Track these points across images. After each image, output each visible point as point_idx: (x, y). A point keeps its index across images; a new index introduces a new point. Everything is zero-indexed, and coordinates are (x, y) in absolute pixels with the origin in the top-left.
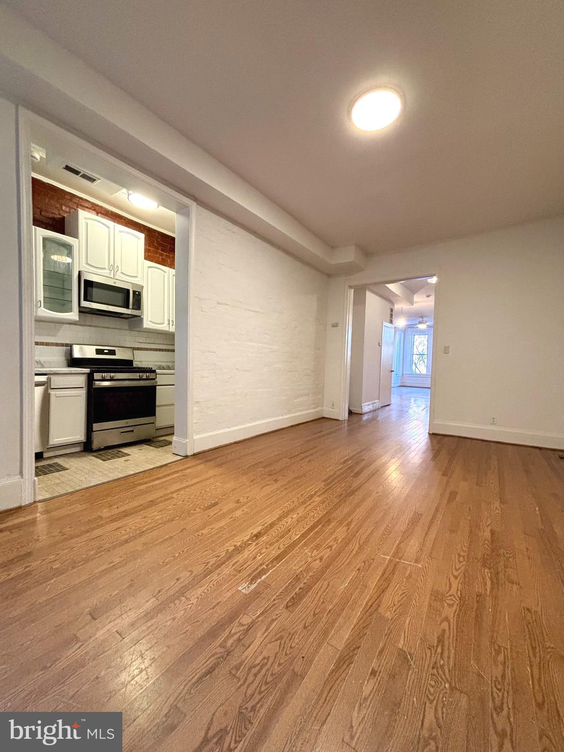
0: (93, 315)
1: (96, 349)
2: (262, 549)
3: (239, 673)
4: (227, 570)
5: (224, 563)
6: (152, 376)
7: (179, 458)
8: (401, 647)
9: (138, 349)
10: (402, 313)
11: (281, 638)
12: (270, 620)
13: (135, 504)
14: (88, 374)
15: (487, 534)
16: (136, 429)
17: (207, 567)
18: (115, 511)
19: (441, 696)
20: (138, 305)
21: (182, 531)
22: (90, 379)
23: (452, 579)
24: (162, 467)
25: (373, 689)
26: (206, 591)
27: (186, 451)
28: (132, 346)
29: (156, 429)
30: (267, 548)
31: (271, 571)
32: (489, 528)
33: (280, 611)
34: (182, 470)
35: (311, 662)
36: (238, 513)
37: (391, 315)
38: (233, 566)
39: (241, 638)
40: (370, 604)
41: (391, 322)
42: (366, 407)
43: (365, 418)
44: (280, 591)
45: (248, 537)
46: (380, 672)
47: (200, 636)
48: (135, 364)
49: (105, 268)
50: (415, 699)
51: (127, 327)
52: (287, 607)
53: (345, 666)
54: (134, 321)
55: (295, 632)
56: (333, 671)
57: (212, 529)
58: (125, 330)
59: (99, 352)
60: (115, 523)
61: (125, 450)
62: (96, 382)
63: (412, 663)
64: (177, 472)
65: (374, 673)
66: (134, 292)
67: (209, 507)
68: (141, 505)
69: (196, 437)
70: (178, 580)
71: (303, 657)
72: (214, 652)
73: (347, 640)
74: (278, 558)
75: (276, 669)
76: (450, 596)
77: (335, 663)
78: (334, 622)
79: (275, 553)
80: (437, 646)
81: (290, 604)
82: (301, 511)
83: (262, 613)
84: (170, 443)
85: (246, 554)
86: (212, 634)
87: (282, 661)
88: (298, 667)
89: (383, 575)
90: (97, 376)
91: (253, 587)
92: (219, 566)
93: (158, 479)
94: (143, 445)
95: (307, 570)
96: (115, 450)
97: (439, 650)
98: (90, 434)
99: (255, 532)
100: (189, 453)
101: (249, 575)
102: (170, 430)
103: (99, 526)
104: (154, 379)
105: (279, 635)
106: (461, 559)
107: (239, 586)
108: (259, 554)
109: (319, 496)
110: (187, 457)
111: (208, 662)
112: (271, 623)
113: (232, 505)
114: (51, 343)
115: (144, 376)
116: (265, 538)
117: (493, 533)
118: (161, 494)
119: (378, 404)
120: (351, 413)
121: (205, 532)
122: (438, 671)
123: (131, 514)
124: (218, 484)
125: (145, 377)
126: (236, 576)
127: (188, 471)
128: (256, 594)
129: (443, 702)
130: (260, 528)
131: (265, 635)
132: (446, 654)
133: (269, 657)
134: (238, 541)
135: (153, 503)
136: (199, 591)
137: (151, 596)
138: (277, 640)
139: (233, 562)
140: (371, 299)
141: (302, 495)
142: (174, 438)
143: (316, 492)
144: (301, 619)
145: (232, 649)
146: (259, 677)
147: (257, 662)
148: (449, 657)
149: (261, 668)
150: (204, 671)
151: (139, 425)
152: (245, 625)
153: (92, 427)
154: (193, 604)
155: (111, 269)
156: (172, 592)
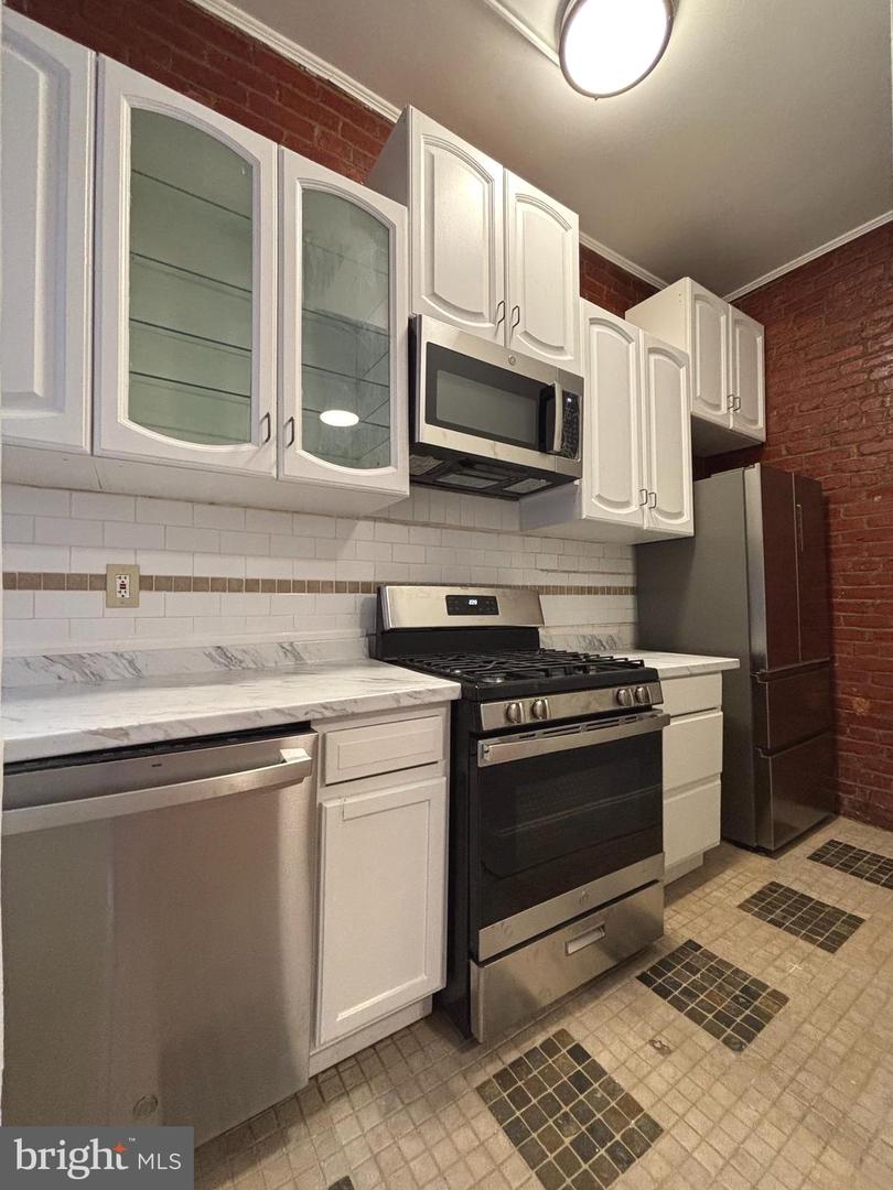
1: (448, 598)
14: (454, 703)
20: (573, 438)
28: (536, 584)
48: (544, 641)
49: (481, 314)
59: (456, 605)
62: (486, 743)
66: (565, 396)
90: (489, 713)
114: (325, 583)
115: (631, 695)
151: (616, 901)
155: (500, 317)
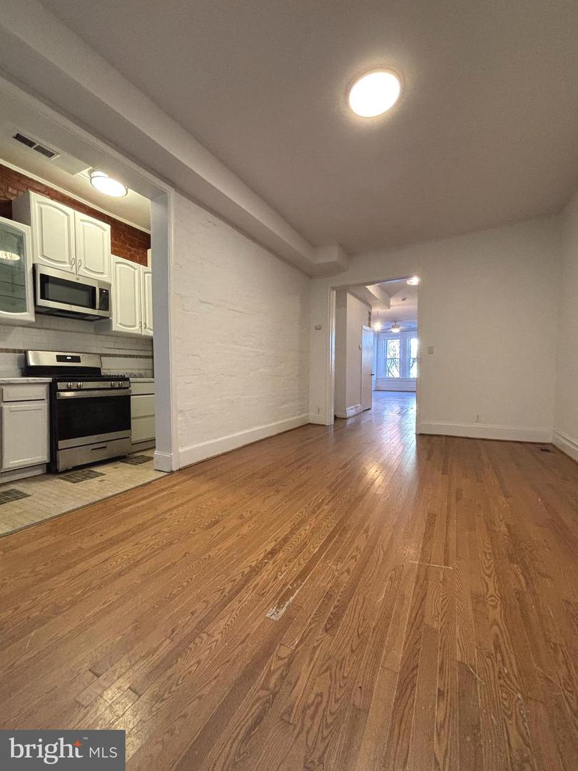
0: (51, 317)
1: (57, 356)
2: (281, 567)
3: (292, 718)
4: (247, 596)
5: (242, 587)
6: (125, 384)
7: (162, 474)
8: (460, 660)
9: (106, 355)
10: (378, 317)
11: (329, 668)
12: (311, 647)
13: (122, 529)
14: (50, 383)
15: (504, 529)
16: (109, 445)
17: (224, 594)
18: (98, 540)
19: (517, 710)
20: (106, 304)
21: (185, 556)
22: (53, 389)
23: (486, 578)
24: (145, 485)
25: (446, 713)
26: (229, 623)
27: (171, 466)
28: (100, 352)
29: (132, 444)
30: (286, 566)
31: (297, 591)
32: (503, 522)
33: (320, 637)
34: (170, 487)
35: (371, 691)
36: (245, 530)
37: (370, 319)
38: (253, 590)
39: (284, 675)
40: (413, 615)
41: (369, 325)
42: (350, 411)
43: (349, 422)
44: (314, 612)
45: (262, 555)
46: (448, 692)
47: (234, 679)
48: (103, 372)
49: (65, 262)
50: (493, 717)
51: (92, 331)
52: (327, 630)
53: (409, 690)
54: (102, 323)
55: (343, 659)
56: (397, 699)
57: (219, 550)
58: (91, 333)
59: (60, 358)
60: (101, 555)
61: (98, 470)
62: (61, 393)
63: (477, 676)
64: (163, 490)
65: (441, 694)
66: (101, 290)
67: (209, 527)
68: (129, 531)
69: (181, 450)
70: (192, 613)
71: (360, 688)
72: (257, 696)
73: (402, 659)
74: (302, 575)
75: (334, 707)
76: (491, 596)
77: (398, 688)
78: (382, 641)
79: (297, 570)
80: (496, 653)
81: (329, 626)
82: (313, 522)
83: (301, 641)
84: (150, 459)
85: (264, 575)
86: (249, 675)
87: (338, 696)
88: (358, 700)
89: (417, 583)
90: (61, 385)
91: (282, 611)
92: (238, 592)
93: (144, 499)
94: (118, 462)
95: (337, 585)
96: (86, 471)
97: (499, 658)
98: (54, 453)
99: (269, 549)
100: (174, 469)
101: (275, 598)
102: (150, 444)
103: (82, 560)
104: (127, 388)
105: (327, 665)
106: (489, 557)
107: (267, 613)
108: (279, 574)
109: (327, 504)
110: (172, 472)
111: (253, 711)
112: (314, 653)
113: (235, 522)
115: (117, 384)
116: (281, 554)
117: (508, 527)
118: (151, 516)
119: (360, 407)
120: (336, 418)
121: (212, 554)
122: (505, 681)
123: (118, 542)
124: (214, 499)
125: (117, 386)
126: (259, 601)
127: (177, 487)
128: (288, 620)
129: (522, 715)
130: (273, 544)
131: (312, 665)
132: (507, 661)
133: (321, 693)
134: (253, 560)
135: (142, 527)
136: (222, 623)
137: (164, 638)
138: (325, 672)
139: (253, 585)
140: (351, 301)
141: (309, 505)
142: (157, 452)
143: (323, 501)
144: (346, 641)
145: (277, 689)
146: (318, 719)
147: (310, 701)
148: (511, 665)
149: (317, 708)
150: (250, 722)
151: (112, 440)
152: (284, 658)
153: (57, 445)
154: (217, 640)
155: (73, 263)
156: (188, 630)
